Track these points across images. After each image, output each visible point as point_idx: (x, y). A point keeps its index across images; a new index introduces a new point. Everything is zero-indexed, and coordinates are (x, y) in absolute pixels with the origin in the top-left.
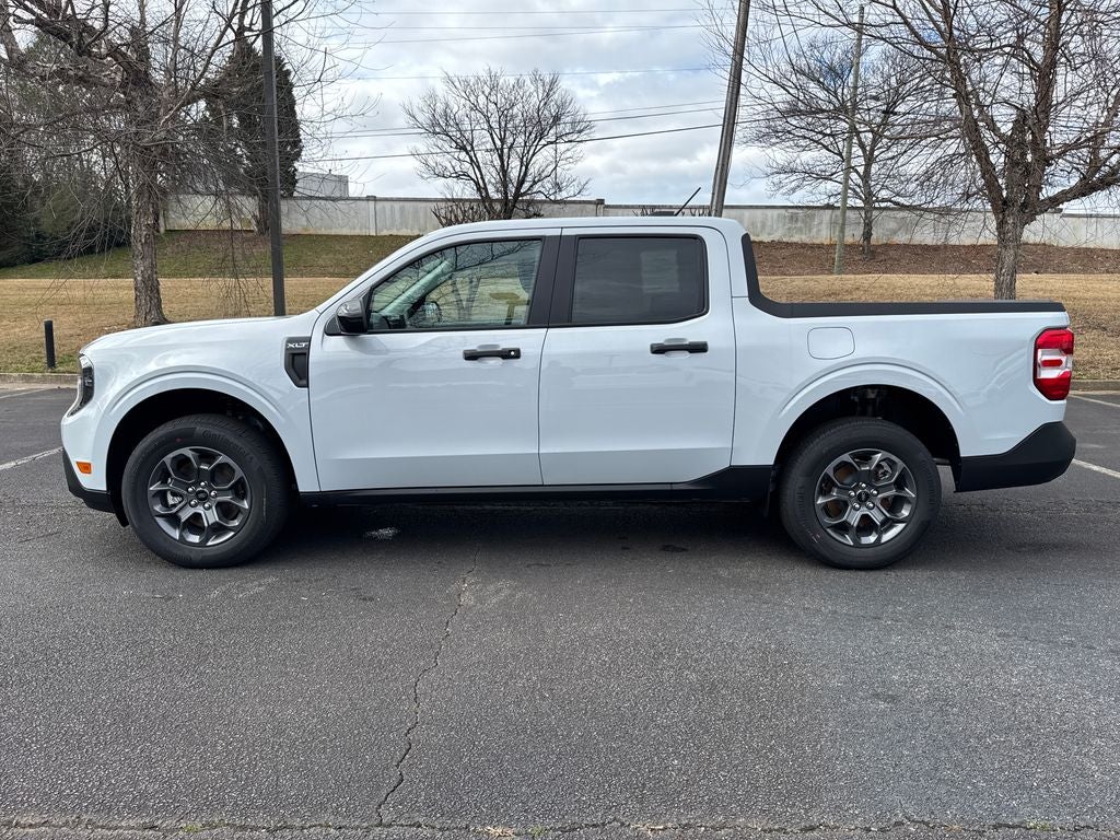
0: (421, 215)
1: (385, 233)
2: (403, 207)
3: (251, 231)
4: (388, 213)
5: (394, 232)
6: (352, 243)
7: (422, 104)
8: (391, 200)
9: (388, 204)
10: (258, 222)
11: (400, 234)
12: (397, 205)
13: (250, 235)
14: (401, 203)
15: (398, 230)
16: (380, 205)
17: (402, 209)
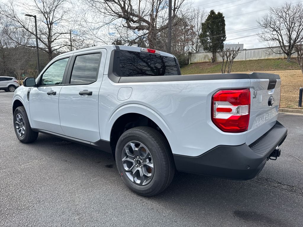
0: (260, 53)
1: (248, 59)
2: (254, 51)
3: (210, 62)
4: (249, 53)
5: (251, 59)
6: (237, 63)
7: (262, 19)
8: (251, 49)
9: (249, 51)
10: (212, 59)
11: (253, 59)
12: (252, 51)
13: (210, 63)
14: (254, 50)
15: (252, 58)
16: (247, 51)
17: (254, 52)
